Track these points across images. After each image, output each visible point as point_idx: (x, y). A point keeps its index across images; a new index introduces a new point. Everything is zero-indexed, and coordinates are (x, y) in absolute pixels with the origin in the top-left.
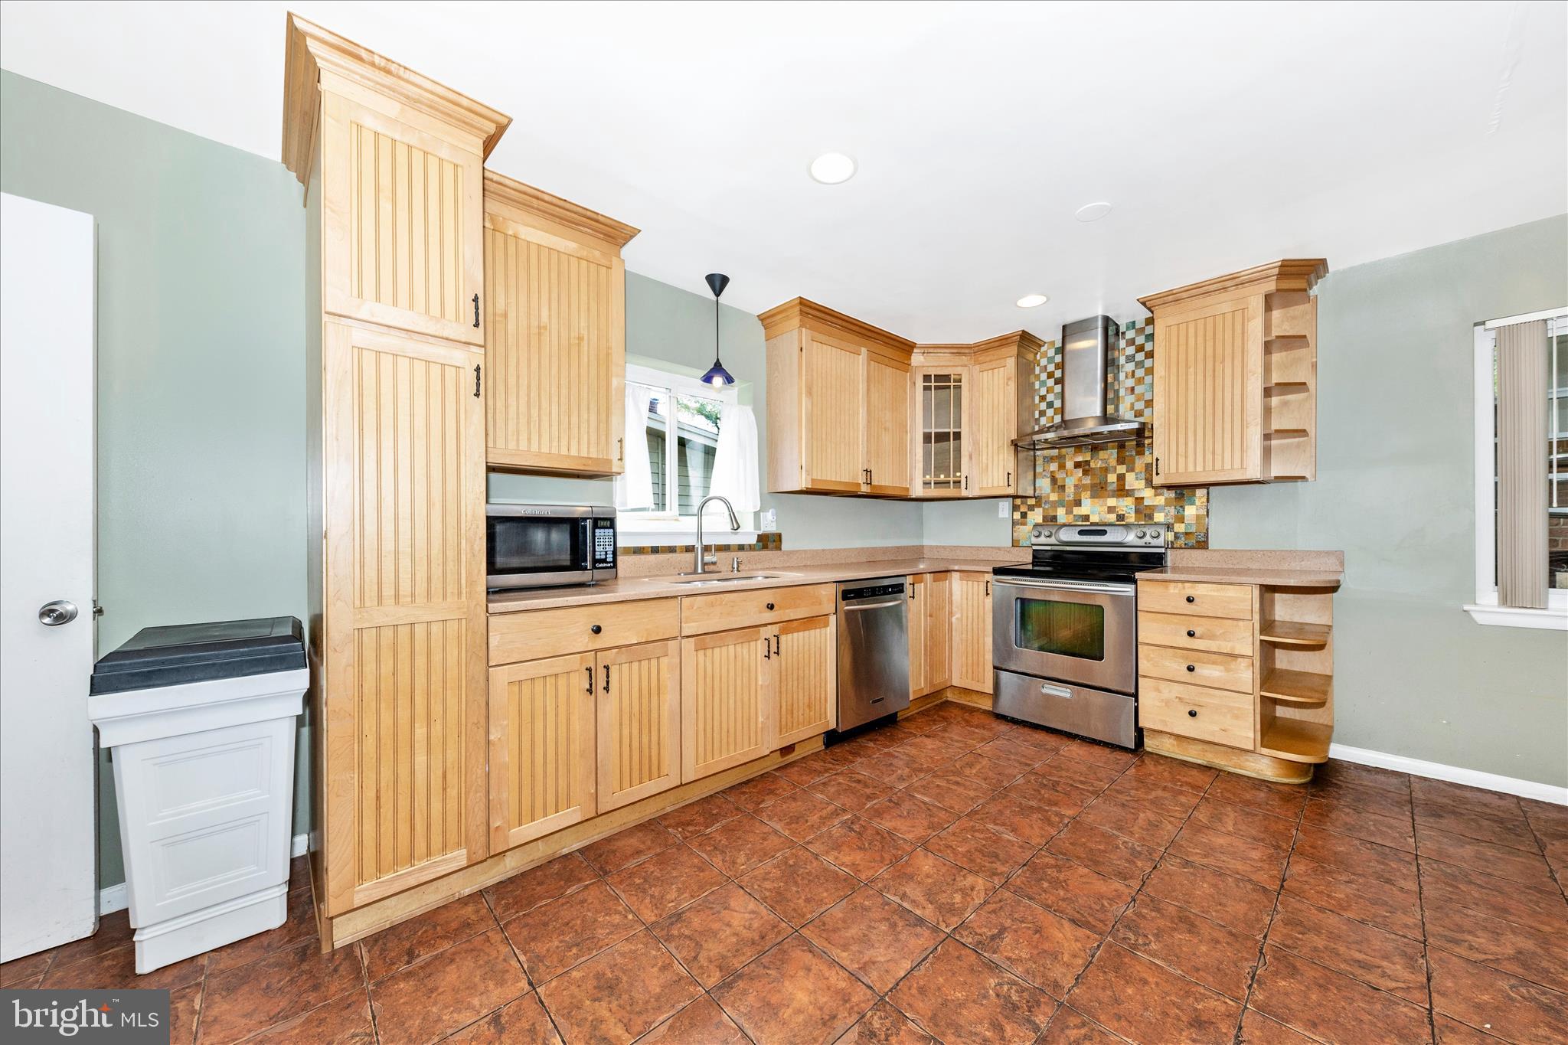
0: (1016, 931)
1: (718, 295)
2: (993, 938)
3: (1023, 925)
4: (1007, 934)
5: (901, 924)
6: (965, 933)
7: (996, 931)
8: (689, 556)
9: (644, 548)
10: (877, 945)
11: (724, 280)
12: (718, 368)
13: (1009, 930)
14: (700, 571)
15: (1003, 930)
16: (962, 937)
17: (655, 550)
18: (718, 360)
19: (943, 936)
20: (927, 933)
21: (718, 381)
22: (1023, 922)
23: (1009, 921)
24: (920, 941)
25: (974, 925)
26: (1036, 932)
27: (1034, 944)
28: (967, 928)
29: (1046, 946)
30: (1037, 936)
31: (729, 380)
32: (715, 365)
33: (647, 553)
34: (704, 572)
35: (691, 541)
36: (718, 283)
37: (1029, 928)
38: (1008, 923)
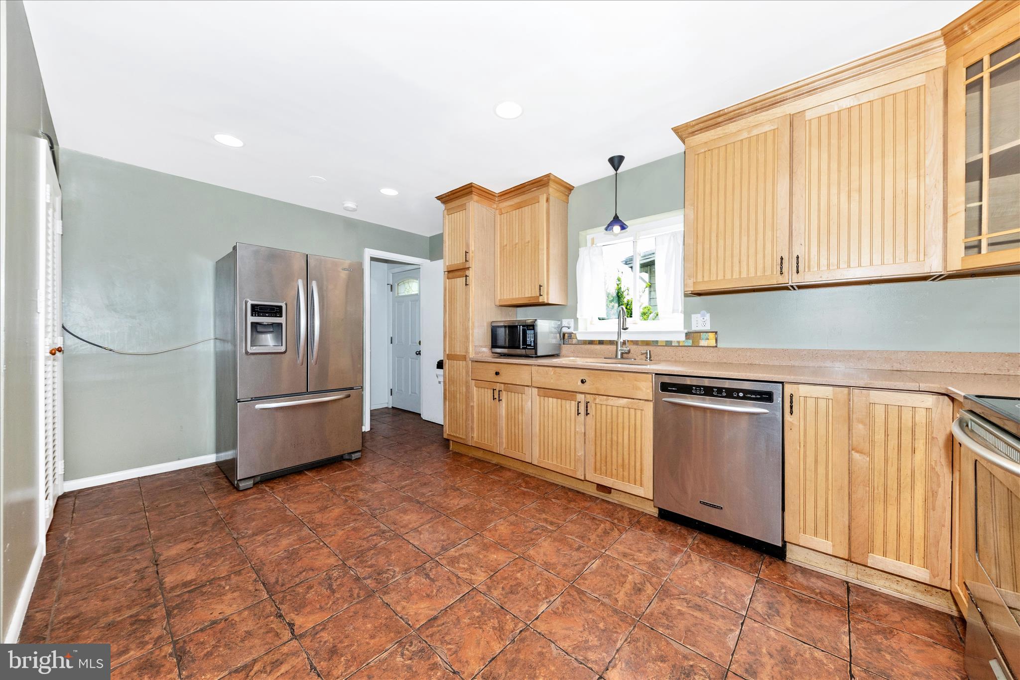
1: (616, 169)
8: (613, 347)
9: (594, 341)
11: (621, 159)
12: (616, 220)
14: (619, 357)
17: (601, 342)
18: (616, 214)
21: (617, 228)
31: (623, 227)
32: (614, 218)
33: (596, 344)
34: (622, 357)
35: (615, 338)
36: (616, 162)
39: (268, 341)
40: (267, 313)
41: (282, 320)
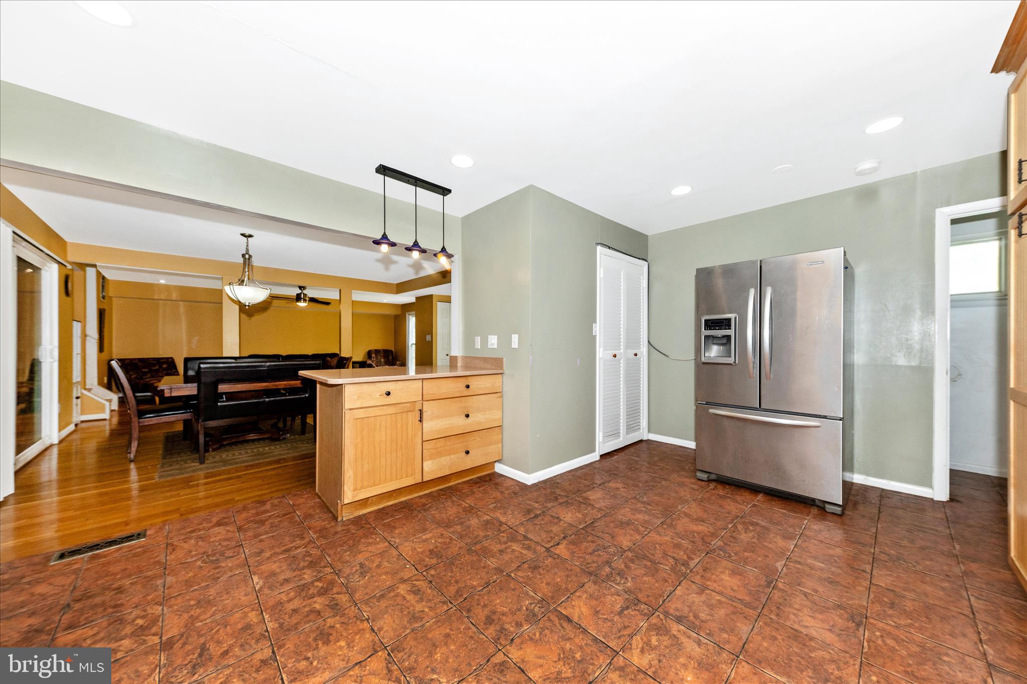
0: (611, 612)
2: (627, 608)
3: (605, 617)
4: (618, 610)
5: (691, 618)
6: (646, 611)
7: (625, 612)
10: (701, 603)
13: (616, 613)
15: (620, 613)
16: (648, 609)
19: (660, 609)
20: (671, 611)
22: (606, 619)
23: (615, 620)
24: (674, 606)
25: (640, 617)
26: (598, 612)
27: (601, 604)
28: (645, 615)
29: (594, 603)
30: (598, 609)
37: (603, 614)
38: (616, 618)
39: (714, 352)
40: (717, 326)
41: (731, 332)
